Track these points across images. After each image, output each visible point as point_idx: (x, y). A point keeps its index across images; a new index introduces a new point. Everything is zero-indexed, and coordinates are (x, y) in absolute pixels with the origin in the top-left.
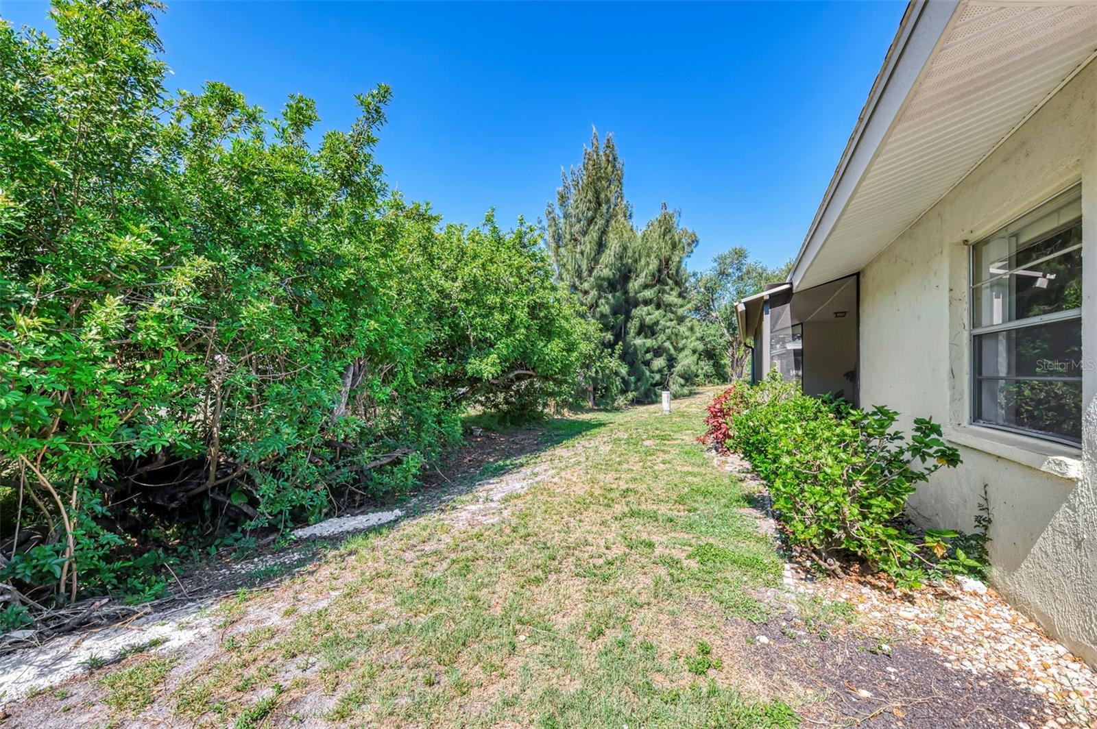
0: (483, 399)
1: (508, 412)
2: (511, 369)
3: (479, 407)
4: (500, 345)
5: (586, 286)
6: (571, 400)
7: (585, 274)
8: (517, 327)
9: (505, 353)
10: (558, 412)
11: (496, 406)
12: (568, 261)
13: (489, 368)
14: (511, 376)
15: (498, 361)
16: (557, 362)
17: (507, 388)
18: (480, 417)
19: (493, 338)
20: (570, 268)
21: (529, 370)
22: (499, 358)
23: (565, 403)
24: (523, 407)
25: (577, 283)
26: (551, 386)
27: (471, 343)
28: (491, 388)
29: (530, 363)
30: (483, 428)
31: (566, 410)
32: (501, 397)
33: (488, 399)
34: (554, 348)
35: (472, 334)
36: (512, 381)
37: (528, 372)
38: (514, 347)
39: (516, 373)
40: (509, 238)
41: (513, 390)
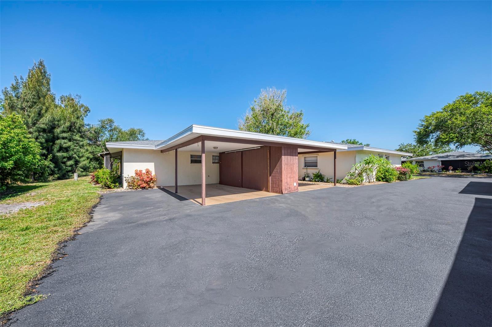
6: (23, 178)
23: (18, 180)
31: (19, 182)
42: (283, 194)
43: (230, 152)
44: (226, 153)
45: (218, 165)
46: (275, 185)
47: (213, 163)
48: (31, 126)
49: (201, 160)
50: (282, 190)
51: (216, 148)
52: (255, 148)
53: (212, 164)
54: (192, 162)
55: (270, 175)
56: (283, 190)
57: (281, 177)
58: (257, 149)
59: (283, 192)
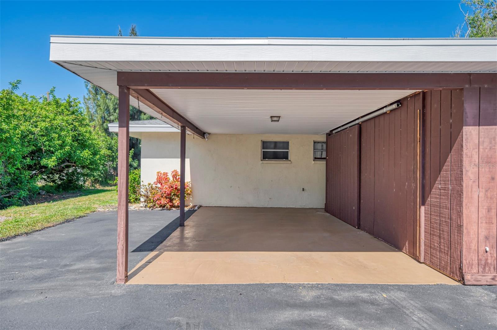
0: (46, 177)
1: (61, 184)
2: (63, 162)
3: (43, 181)
4: (56, 153)
5: (112, 118)
6: (100, 179)
7: (112, 111)
8: (66, 146)
9: (60, 156)
10: (92, 186)
11: (54, 181)
12: (101, 104)
13: (52, 163)
14: (63, 165)
15: (56, 160)
16: (87, 160)
17: (61, 171)
18: (44, 186)
19: (54, 150)
20: (102, 108)
21: (72, 163)
22: (57, 158)
23: (96, 181)
24: (70, 181)
25: (106, 116)
26: (86, 171)
27: (43, 152)
28: (52, 171)
29: (73, 160)
30: (46, 191)
31: (98, 184)
32: (57, 176)
33: (48, 177)
34: (86, 153)
35: (44, 149)
36: (63, 168)
37: (72, 164)
38: (64, 154)
39: (65, 164)
40: (63, 102)
41: (64, 173)
42: (464, 284)
43: (339, 129)
44: (334, 132)
45: (324, 163)
46: (436, 238)
47: (315, 158)
48: (112, 113)
49: (288, 152)
50: (461, 268)
51: (275, 119)
52: (385, 110)
53: (313, 162)
54: (266, 156)
55: (423, 203)
56: (465, 269)
57: (460, 214)
58: (391, 111)
59: (468, 277)
